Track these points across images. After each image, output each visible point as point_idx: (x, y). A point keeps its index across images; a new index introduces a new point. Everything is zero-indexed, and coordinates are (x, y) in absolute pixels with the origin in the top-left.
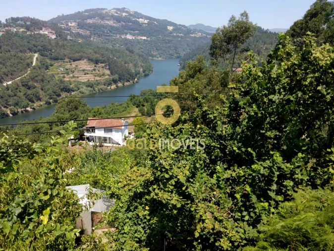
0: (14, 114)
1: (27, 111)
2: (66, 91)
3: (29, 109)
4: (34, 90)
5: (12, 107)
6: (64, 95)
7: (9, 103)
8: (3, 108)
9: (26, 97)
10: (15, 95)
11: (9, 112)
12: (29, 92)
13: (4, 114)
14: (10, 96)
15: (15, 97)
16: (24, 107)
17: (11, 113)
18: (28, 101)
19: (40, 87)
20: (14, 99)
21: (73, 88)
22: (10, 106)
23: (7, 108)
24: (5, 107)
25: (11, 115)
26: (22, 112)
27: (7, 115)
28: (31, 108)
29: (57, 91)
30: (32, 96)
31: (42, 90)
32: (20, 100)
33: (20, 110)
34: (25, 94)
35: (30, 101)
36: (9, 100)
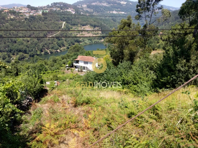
0: (51, 53)
1: (57, 52)
2: (77, 42)
3: (58, 51)
4: (62, 41)
5: (50, 49)
6: (76, 43)
7: (49, 47)
8: (46, 50)
9: (57, 45)
10: (52, 43)
11: (49, 52)
12: (59, 42)
13: (46, 52)
14: (50, 44)
15: (52, 44)
16: (56, 50)
17: (50, 52)
18: (58, 47)
19: (65, 40)
20: (51, 45)
21: (81, 40)
22: (50, 48)
23: (48, 49)
24: (47, 49)
25: (50, 53)
26: (55, 52)
27: (48, 53)
28: (60, 50)
29: (73, 42)
30: (60, 44)
31: (66, 41)
32: (54, 46)
33: (54, 51)
34: (57, 43)
35: (59, 47)
36: (49, 46)
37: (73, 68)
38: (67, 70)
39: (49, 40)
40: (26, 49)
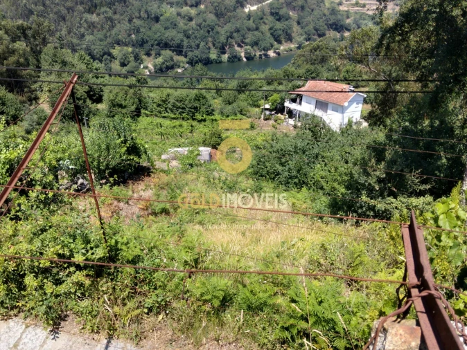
0: (250, 58)
1: (266, 55)
2: (336, 29)
3: (271, 54)
4: (287, 23)
5: (248, 47)
6: (332, 34)
7: (247, 41)
8: (237, 48)
9: (272, 34)
10: (257, 29)
11: (243, 55)
12: (279, 25)
13: (235, 57)
14: (249, 29)
15: (256, 33)
16: (264, 50)
17: (245, 57)
18: (272, 40)
19: (296, 19)
20: (254, 35)
21: (349, 24)
22: (247, 45)
23: (241, 47)
24: (239, 46)
25: (245, 60)
26: (260, 55)
27: (240, 59)
28: (275, 52)
29: (321, 28)
30: (280, 32)
31: (299, 23)
32: (262, 37)
33: (258, 54)
34: (270, 29)
35: (276, 40)
36: (246, 36)
37: (282, 117)
38: (265, 120)
39: (249, 19)
40: (182, 41)
